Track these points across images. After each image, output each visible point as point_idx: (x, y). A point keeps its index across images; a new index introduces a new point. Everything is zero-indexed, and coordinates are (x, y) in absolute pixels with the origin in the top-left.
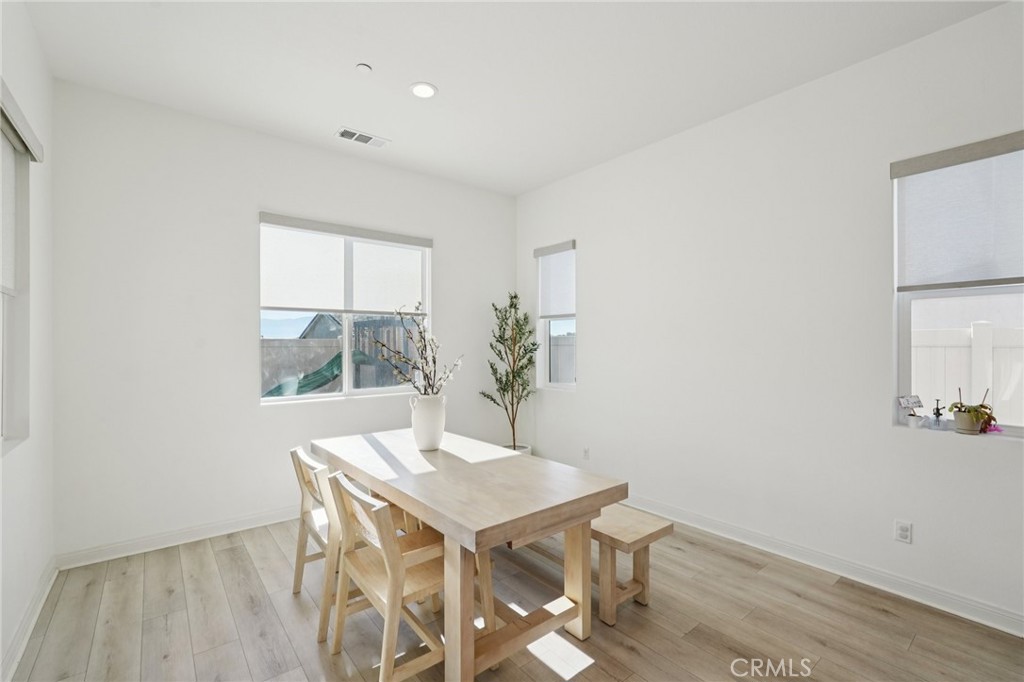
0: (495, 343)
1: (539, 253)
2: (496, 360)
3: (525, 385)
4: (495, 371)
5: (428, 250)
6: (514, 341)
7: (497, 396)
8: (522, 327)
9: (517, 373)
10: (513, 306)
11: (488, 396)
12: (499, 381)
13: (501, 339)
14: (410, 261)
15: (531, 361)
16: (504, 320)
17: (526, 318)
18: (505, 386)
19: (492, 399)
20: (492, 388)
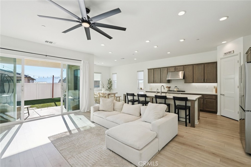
0: (108, 84)
1: (113, 74)
2: (108, 86)
3: (111, 88)
4: (108, 87)
5: (101, 74)
6: (110, 84)
7: (108, 90)
8: (111, 82)
9: (110, 87)
12: (108, 88)
14: (99, 75)
15: (112, 86)
16: (109, 81)
17: (111, 81)
18: (109, 88)
20: (108, 89)
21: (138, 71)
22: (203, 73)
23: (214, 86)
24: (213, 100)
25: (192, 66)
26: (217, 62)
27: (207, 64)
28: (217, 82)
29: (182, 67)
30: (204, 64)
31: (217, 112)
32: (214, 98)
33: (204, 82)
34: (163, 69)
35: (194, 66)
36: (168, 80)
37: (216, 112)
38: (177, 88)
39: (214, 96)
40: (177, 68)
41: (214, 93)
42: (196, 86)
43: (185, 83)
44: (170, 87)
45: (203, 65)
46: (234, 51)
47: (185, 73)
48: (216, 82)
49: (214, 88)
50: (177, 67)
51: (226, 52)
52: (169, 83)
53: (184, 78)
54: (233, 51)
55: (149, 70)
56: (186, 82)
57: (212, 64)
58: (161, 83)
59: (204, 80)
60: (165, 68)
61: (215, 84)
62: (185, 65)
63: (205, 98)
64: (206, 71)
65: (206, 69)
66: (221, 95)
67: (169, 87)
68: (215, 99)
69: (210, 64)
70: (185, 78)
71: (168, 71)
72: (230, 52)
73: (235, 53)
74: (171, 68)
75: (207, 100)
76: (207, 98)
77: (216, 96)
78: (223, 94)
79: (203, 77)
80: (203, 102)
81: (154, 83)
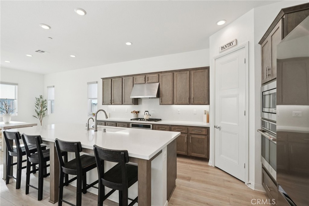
0: (36, 105)
1: (48, 87)
2: (36, 109)
3: (44, 114)
4: (36, 111)
5: (17, 86)
7: (37, 116)
9: (42, 112)
10: (41, 98)
11: (35, 116)
12: (37, 113)
13: (38, 105)
14: (12, 88)
15: (46, 109)
16: (39, 100)
17: (46, 100)
18: (39, 114)
19: (36, 117)
21: (89, 83)
22: (188, 87)
23: (205, 111)
24: (203, 137)
25: (171, 74)
26: (209, 67)
27: (194, 71)
28: (209, 104)
29: (156, 75)
30: (190, 70)
31: (209, 159)
32: (204, 133)
33: (190, 103)
34: (126, 78)
35: (175, 73)
36: (135, 99)
37: (207, 159)
38: (148, 114)
39: (204, 129)
40: (148, 78)
41: (204, 124)
42: (179, 110)
43: (160, 104)
44: (138, 112)
45: (188, 72)
46: (238, 40)
47: (161, 87)
48: (207, 103)
49: (205, 114)
50: (149, 76)
51: (223, 44)
52: (138, 104)
53: (158, 95)
54: (236, 40)
55: (104, 80)
56: (162, 103)
57: (202, 70)
58: (122, 104)
59: (190, 99)
60: (129, 77)
61: (206, 107)
62: (161, 72)
63: (190, 132)
64: (192, 83)
65: (192, 80)
66: (215, 127)
67: (136, 112)
68: (205, 135)
69: (199, 71)
70: (161, 95)
71: (135, 82)
72: (230, 44)
73: (240, 44)
74: (138, 77)
75: (193, 136)
76: (193, 132)
77: (208, 129)
78: (219, 126)
79: (188, 94)
80: (187, 141)
81: (111, 104)
